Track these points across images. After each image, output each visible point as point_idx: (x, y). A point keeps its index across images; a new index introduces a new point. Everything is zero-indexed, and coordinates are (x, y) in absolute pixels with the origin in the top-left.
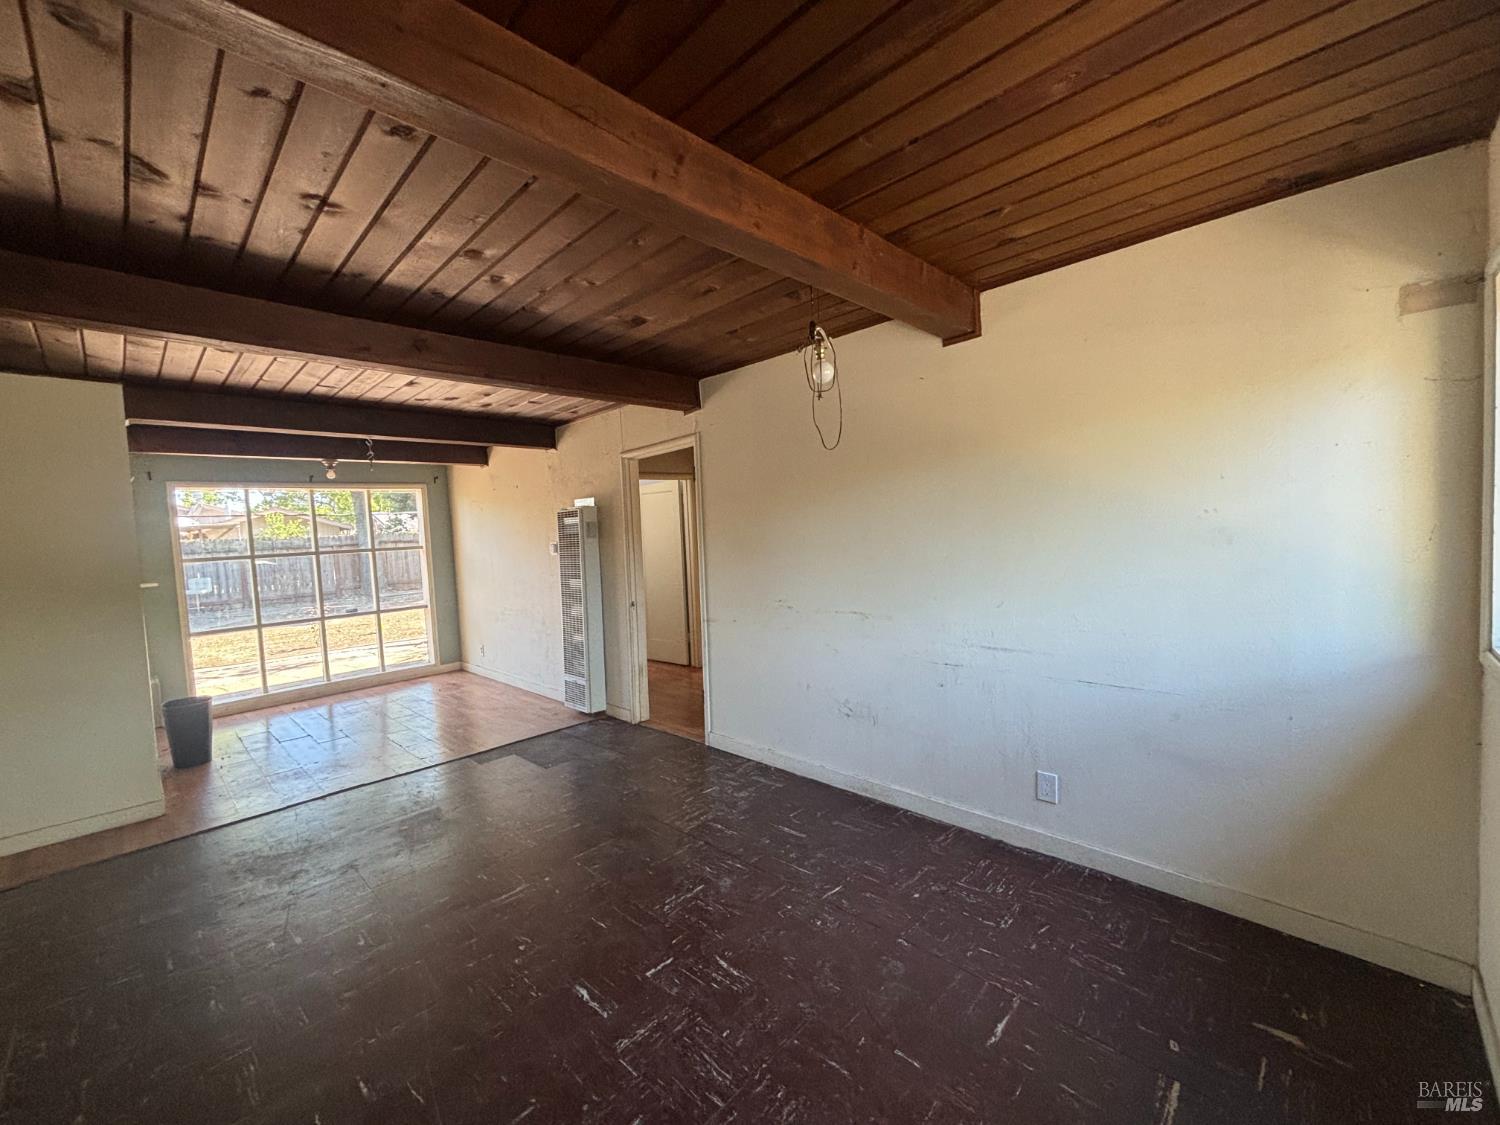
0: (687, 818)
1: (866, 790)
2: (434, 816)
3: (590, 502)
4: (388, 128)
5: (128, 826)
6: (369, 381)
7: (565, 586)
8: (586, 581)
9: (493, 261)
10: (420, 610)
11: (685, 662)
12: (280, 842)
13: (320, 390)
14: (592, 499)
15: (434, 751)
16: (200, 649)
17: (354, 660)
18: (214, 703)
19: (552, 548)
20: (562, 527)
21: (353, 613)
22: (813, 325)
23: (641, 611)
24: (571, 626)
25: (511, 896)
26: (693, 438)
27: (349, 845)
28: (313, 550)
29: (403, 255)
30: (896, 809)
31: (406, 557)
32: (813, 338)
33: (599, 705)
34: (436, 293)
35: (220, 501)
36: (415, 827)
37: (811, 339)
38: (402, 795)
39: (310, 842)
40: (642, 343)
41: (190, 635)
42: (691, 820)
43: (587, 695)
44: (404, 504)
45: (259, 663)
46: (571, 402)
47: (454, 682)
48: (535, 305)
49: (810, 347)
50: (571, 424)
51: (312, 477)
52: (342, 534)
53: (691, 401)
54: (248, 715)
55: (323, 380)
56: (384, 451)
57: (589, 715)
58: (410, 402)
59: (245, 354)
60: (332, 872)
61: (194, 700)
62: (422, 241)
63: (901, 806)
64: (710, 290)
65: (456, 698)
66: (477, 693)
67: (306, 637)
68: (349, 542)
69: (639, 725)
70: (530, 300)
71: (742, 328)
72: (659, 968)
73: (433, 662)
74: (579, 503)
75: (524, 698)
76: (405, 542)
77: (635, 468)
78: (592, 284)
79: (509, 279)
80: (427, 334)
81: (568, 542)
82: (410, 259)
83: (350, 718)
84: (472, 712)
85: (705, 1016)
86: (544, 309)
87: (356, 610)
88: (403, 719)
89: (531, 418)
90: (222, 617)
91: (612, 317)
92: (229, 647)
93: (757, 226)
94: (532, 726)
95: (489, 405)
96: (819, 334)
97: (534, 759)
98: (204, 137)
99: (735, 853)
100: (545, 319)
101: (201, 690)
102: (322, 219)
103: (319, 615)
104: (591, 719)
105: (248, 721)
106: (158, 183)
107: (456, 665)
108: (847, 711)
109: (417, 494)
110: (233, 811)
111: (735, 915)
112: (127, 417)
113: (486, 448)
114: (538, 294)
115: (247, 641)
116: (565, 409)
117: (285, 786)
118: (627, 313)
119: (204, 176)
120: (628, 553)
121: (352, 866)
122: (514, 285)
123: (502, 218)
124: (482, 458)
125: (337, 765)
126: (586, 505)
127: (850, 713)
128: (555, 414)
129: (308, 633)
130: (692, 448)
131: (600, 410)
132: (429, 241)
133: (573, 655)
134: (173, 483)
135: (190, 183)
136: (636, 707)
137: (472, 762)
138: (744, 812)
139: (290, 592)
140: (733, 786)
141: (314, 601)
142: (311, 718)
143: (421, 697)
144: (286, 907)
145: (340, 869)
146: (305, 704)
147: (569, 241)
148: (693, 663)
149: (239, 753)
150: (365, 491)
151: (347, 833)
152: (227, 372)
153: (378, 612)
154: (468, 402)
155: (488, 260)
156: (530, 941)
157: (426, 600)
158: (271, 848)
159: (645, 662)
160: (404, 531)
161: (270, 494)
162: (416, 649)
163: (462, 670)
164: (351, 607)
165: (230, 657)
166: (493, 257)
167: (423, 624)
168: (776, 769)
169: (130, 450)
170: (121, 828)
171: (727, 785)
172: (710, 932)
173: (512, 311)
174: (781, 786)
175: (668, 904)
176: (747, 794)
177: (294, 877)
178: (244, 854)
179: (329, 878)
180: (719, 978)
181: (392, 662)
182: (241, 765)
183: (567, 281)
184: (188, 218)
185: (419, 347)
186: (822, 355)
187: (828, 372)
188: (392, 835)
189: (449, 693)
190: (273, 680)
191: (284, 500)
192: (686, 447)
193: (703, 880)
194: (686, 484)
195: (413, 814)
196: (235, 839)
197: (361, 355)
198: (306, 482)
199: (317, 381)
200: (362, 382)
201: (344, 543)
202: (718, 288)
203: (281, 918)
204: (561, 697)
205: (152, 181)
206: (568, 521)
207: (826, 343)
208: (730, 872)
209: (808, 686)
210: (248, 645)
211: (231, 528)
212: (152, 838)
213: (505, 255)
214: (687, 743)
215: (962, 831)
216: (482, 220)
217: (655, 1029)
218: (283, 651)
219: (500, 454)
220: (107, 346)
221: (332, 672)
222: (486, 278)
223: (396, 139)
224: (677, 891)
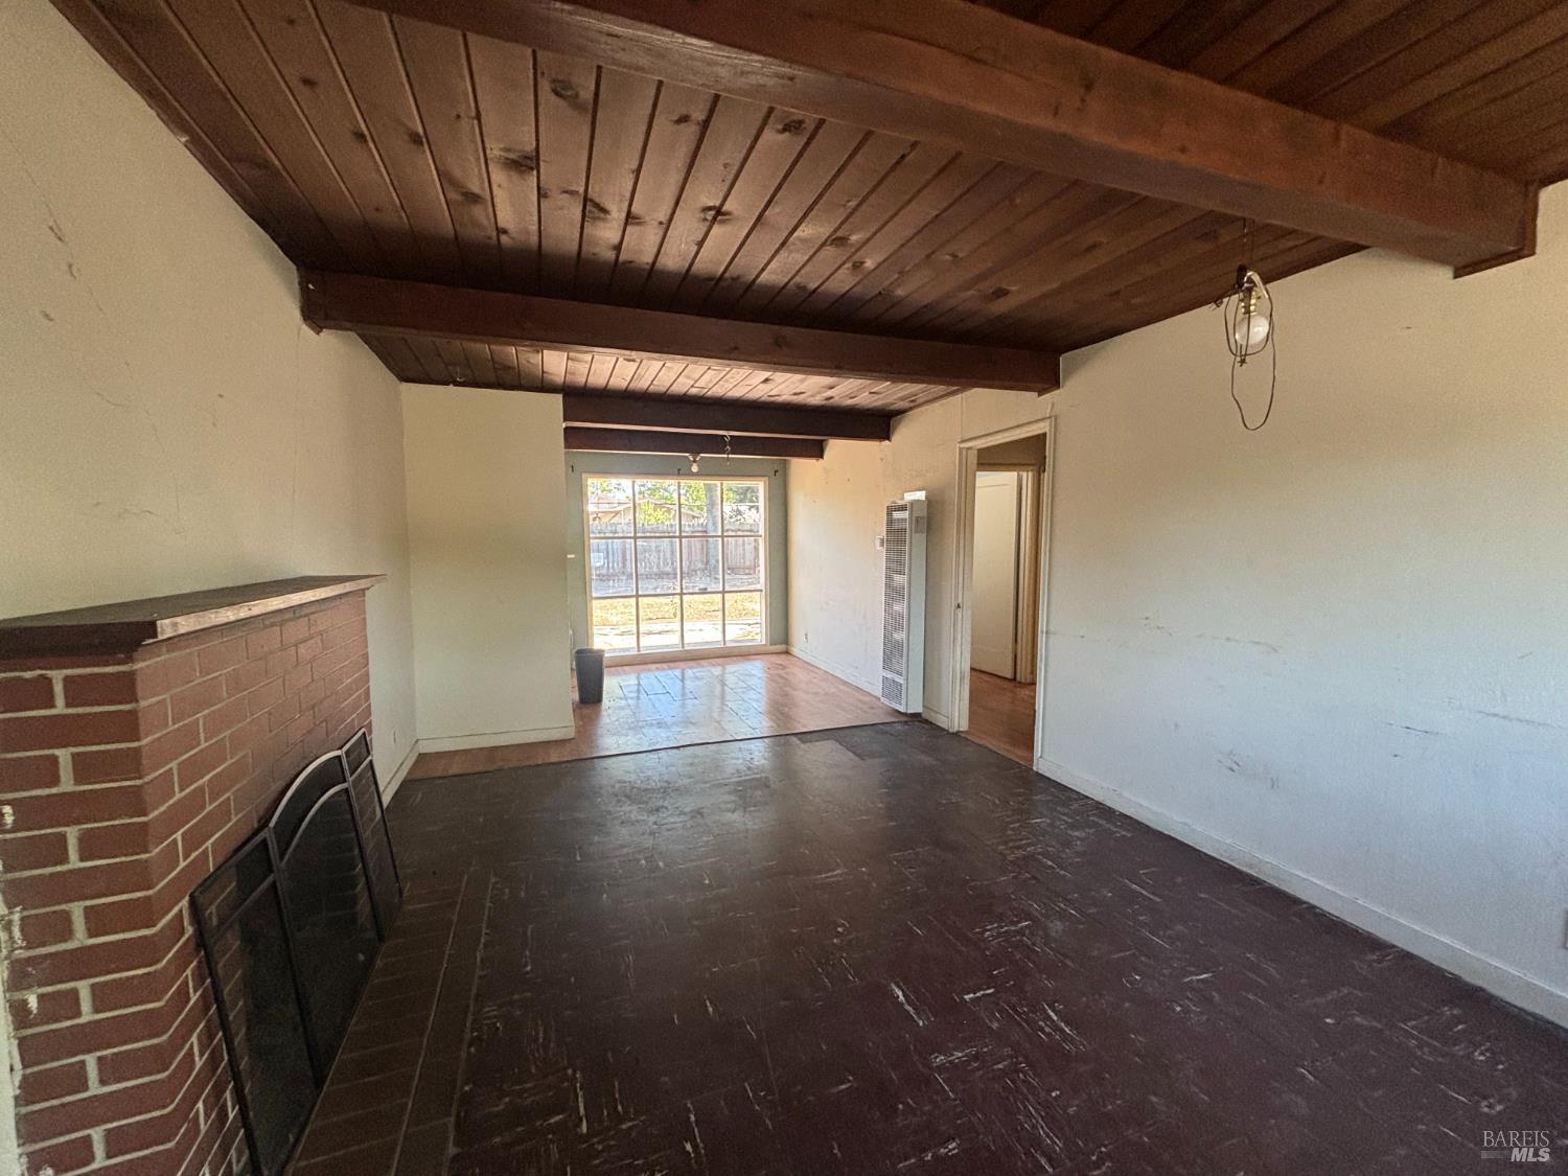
0: (1011, 844)
1: (1251, 867)
2: (763, 784)
3: (921, 495)
4: (780, 127)
5: (552, 741)
6: (732, 380)
7: (889, 578)
8: (912, 579)
9: (858, 246)
10: (754, 593)
11: (1009, 675)
12: (648, 778)
13: (694, 391)
14: (924, 493)
15: (763, 725)
16: (598, 610)
17: (703, 633)
18: (606, 655)
19: (878, 543)
20: (890, 521)
21: (704, 591)
22: (1242, 270)
23: (968, 614)
24: (893, 623)
25: (832, 876)
26: (1047, 422)
27: (697, 793)
28: (677, 534)
29: (777, 251)
30: (1296, 901)
31: (744, 545)
32: (1241, 286)
33: (916, 707)
34: (801, 288)
35: (610, 491)
36: (748, 790)
37: (1238, 285)
38: (738, 759)
39: (668, 783)
40: (1001, 318)
41: (592, 598)
42: (1019, 848)
43: (904, 696)
44: (745, 495)
45: (635, 626)
46: (912, 390)
47: (779, 662)
48: (890, 288)
49: (1235, 298)
50: (910, 413)
51: (679, 470)
52: (695, 522)
53: (1048, 380)
54: (626, 668)
55: (697, 381)
56: (739, 445)
57: (905, 714)
58: (763, 399)
59: (644, 362)
60: (682, 813)
61: (591, 651)
62: (796, 234)
63: (1305, 898)
64: (1094, 246)
65: (782, 677)
66: (799, 676)
67: (667, 608)
68: (700, 529)
69: (957, 734)
70: (887, 283)
71: (1126, 287)
72: (978, 994)
73: (764, 642)
74: (909, 497)
75: (842, 687)
76: (743, 531)
77: (973, 459)
78: (954, 256)
79: (869, 264)
80: (788, 331)
81: (895, 536)
82: (783, 254)
83: (698, 683)
84: (795, 693)
85: (1030, 1065)
86: (900, 292)
87: (706, 589)
88: (740, 690)
89: (868, 410)
90: (613, 586)
91: (971, 292)
92: (614, 611)
93: (1183, 150)
94: (849, 716)
95: (832, 398)
96: (1250, 280)
97: (851, 748)
98: (638, 171)
99: (1069, 897)
100: (898, 302)
101: (598, 643)
102: (716, 230)
103: (678, 591)
104: (906, 719)
105: (625, 673)
106: (604, 220)
107: (781, 647)
108: (1229, 763)
109: (760, 486)
110: (616, 746)
111: (1068, 966)
112: (565, 420)
113: (822, 441)
114: (896, 276)
115: (626, 607)
116: (902, 399)
117: (651, 731)
118: (988, 286)
119: (633, 209)
120: (958, 552)
121: (699, 813)
122: (875, 269)
123: (872, 199)
124: (817, 451)
125: (688, 722)
126: (917, 498)
127: (1235, 767)
128: (892, 404)
129: (667, 605)
130: (1045, 434)
131: (942, 397)
132: (801, 234)
133: (892, 652)
134: (587, 475)
135: (624, 215)
136: (955, 714)
137: (794, 739)
138: (1078, 854)
139: (655, 570)
140: (1067, 823)
141: (675, 578)
142: (668, 676)
143: (753, 672)
144: (652, 833)
145: (692, 811)
146: (665, 666)
147: (936, 213)
148: (1018, 678)
149: (621, 699)
150: (718, 483)
151: (696, 783)
152: (629, 379)
153: (724, 592)
154: (812, 396)
155: (852, 245)
156: (847, 925)
157: (761, 585)
158: (642, 782)
159: (968, 670)
160: (742, 520)
161: (643, 486)
162: (749, 628)
163: (787, 653)
164: (702, 586)
165: (614, 619)
166: (857, 241)
167: (757, 607)
168: (1123, 815)
169: (566, 448)
170: (548, 742)
171: (1060, 820)
172: (1037, 976)
173: (868, 297)
174: (1129, 835)
175: (989, 930)
176: (1083, 835)
177: (657, 810)
178: (625, 782)
179: (682, 818)
180: (1047, 1029)
181: (733, 638)
182: (622, 708)
183: (928, 256)
184: (618, 248)
185: (779, 342)
186: (1252, 308)
187: (1260, 329)
188: (729, 793)
189: (776, 672)
190: (646, 641)
191: (653, 491)
192: (1039, 432)
193: (1028, 916)
194: (1028, 477)
195: (747, 778)
196: (619, 770)
197: (732, 356)
198: (673, 474)
199: (692, 383)
200: (727, 381)
201: (696, 529)
202: (1105, 241)
203: (649, 842)
204: (879, 693)
205: (599, 218)
206: (897, 515)
207: (1260, 289)
208: (1063, 916)
209: (1176, 725)
210: (627, 611)
211: (617, 513)
212: (566, 755)
213: (869, 240)
214: (1013, 764)
215: (1408, 956)
216: (853, 204)
217: (976, 1057)
218: (650, 619)
219: (836, 447)
220: (556, 362)
221: (686, 641)
222: (849, 265)
223: (787, 134)
224: (1000, 918)
